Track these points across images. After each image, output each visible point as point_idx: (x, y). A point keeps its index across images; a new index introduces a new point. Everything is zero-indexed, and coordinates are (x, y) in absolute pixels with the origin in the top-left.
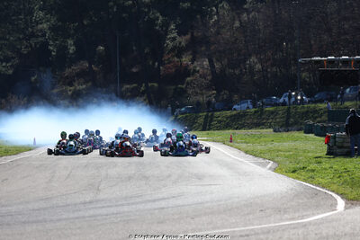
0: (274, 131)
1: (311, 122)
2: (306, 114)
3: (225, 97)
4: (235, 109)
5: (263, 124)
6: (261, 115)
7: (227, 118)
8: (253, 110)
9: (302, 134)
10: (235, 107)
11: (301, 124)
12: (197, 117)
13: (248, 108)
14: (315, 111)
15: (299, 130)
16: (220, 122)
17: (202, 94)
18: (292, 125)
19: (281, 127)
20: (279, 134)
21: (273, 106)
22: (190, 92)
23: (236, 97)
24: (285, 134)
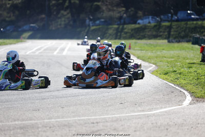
0: (169, 42)
1: (198, 36)
2: (195, 29)
3: (132, 13)
4: (139, 24)
5: (160, 36)
6: (159, 29)
7: (132, 30)
8: (153, 24)
9: (189, 45)
10: (139, 21)
11: (190, 37)
12: (107, 29)
13: (149, 23)
14: (202, 27)
15: (188, 41)
16: (126, 33)
17: (113, 10)
18: (183, 38)
19: (175, 38)
20: (172, 45)
21: (169, 21)
22: (104, 8)
23: (140, 13)
24: (176, 45)
